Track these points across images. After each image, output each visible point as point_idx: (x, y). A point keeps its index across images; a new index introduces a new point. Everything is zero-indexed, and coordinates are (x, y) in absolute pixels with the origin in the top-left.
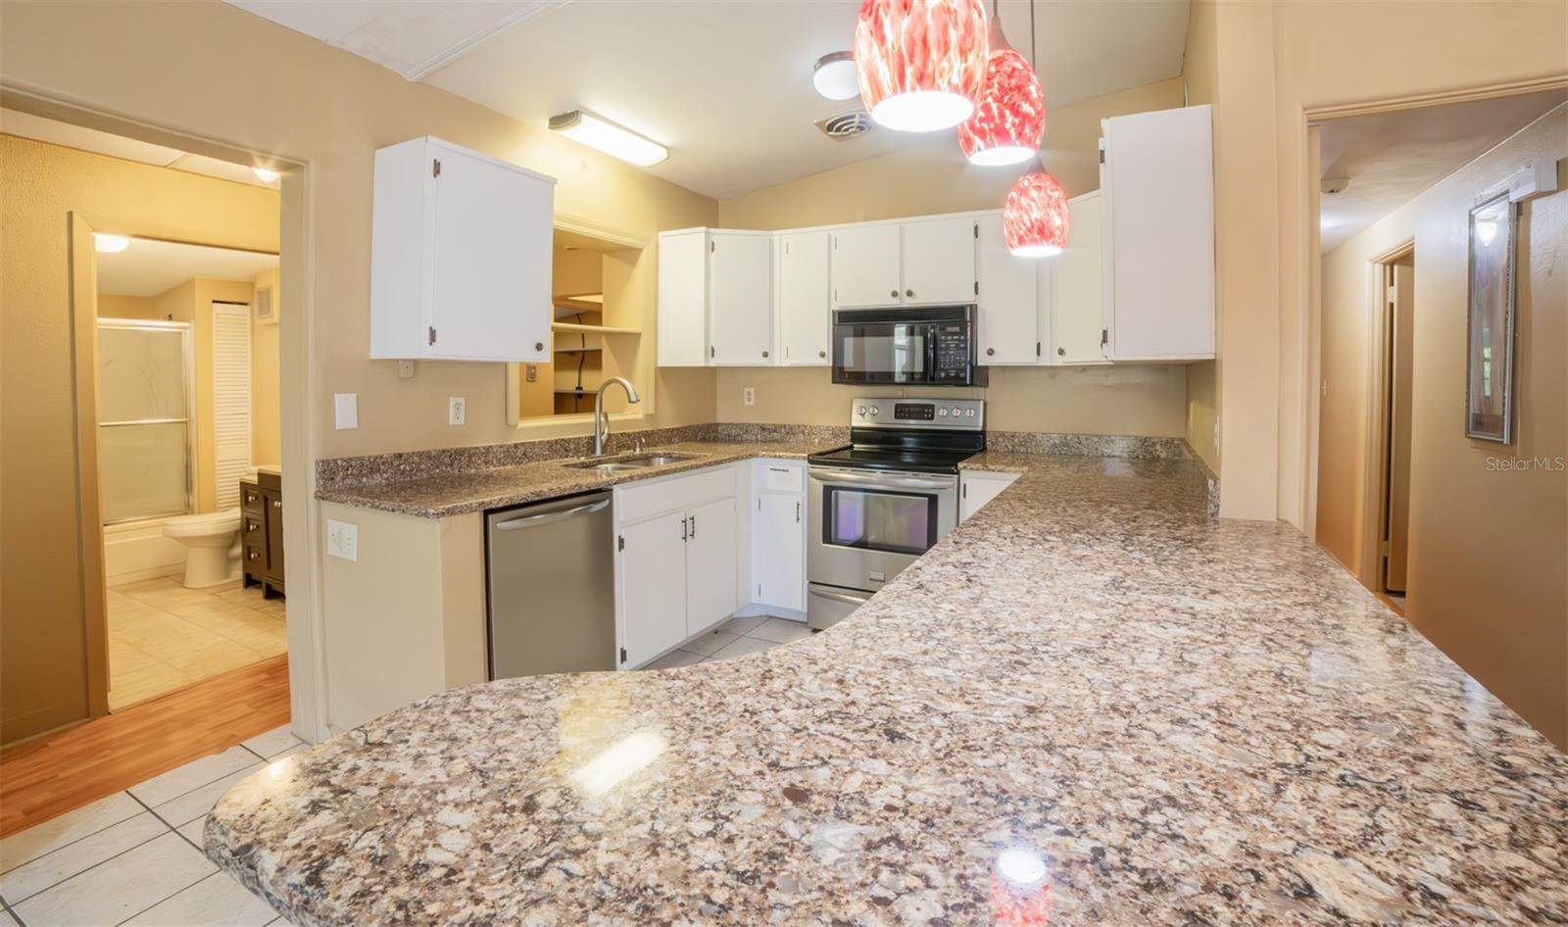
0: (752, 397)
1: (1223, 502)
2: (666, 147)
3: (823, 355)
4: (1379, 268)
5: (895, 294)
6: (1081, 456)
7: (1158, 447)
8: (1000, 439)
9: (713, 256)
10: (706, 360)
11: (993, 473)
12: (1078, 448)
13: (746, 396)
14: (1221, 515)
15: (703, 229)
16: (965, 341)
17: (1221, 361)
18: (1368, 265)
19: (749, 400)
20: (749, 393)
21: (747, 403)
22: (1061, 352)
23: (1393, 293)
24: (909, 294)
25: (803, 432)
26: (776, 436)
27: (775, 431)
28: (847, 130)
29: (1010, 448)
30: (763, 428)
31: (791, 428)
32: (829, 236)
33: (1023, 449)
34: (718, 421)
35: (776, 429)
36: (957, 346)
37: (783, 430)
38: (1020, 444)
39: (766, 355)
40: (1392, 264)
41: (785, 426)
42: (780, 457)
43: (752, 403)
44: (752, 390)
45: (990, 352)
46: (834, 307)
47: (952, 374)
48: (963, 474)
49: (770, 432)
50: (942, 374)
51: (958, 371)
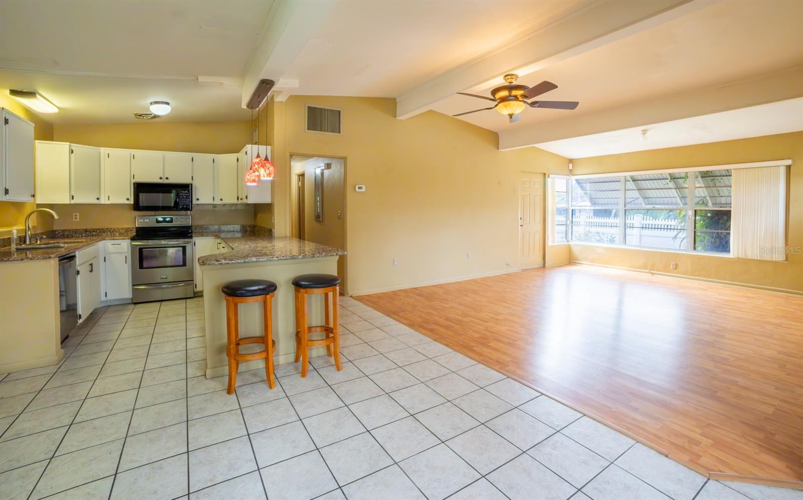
0: (78, 217)
1: (276, 234)
2: (58, 107)
3: (128, 199)
4: (297, 176)
5: (161, 178)
7: (247, 227)
8: (197, 228)
9: (72, 155)
10: (70, 201)
11: (205, 237)
13: (74, 217)
14: (275, 236)
15: (69, 143)
16: (189, 196)
17: (274, 204)
18: (294, 175)
19: (76, 218)
20: (76, 215)
21: (74, 220)
22: (221, 200)
23: (300, 185)
24: (167, 178)
25: (110, 231)
27: (93, 231)
28: (146, 117)
29: (201, 231)
31: (103, 229)
32: (130, 153)
34: (55, 229)
36: (187, 198)
37: (98, 231)
38: (204, 230)
39: (98, 199)
40: (300, 176)
41: (99, 229)
42: (116, 239)
43: (78, 220)
44: (78, 214)
45: (198, 199)
46: (133, 181)
47: (185, 207)
48: (194, 238)
49: (90, 232)
50: (181, 207)
51: (187, 206)
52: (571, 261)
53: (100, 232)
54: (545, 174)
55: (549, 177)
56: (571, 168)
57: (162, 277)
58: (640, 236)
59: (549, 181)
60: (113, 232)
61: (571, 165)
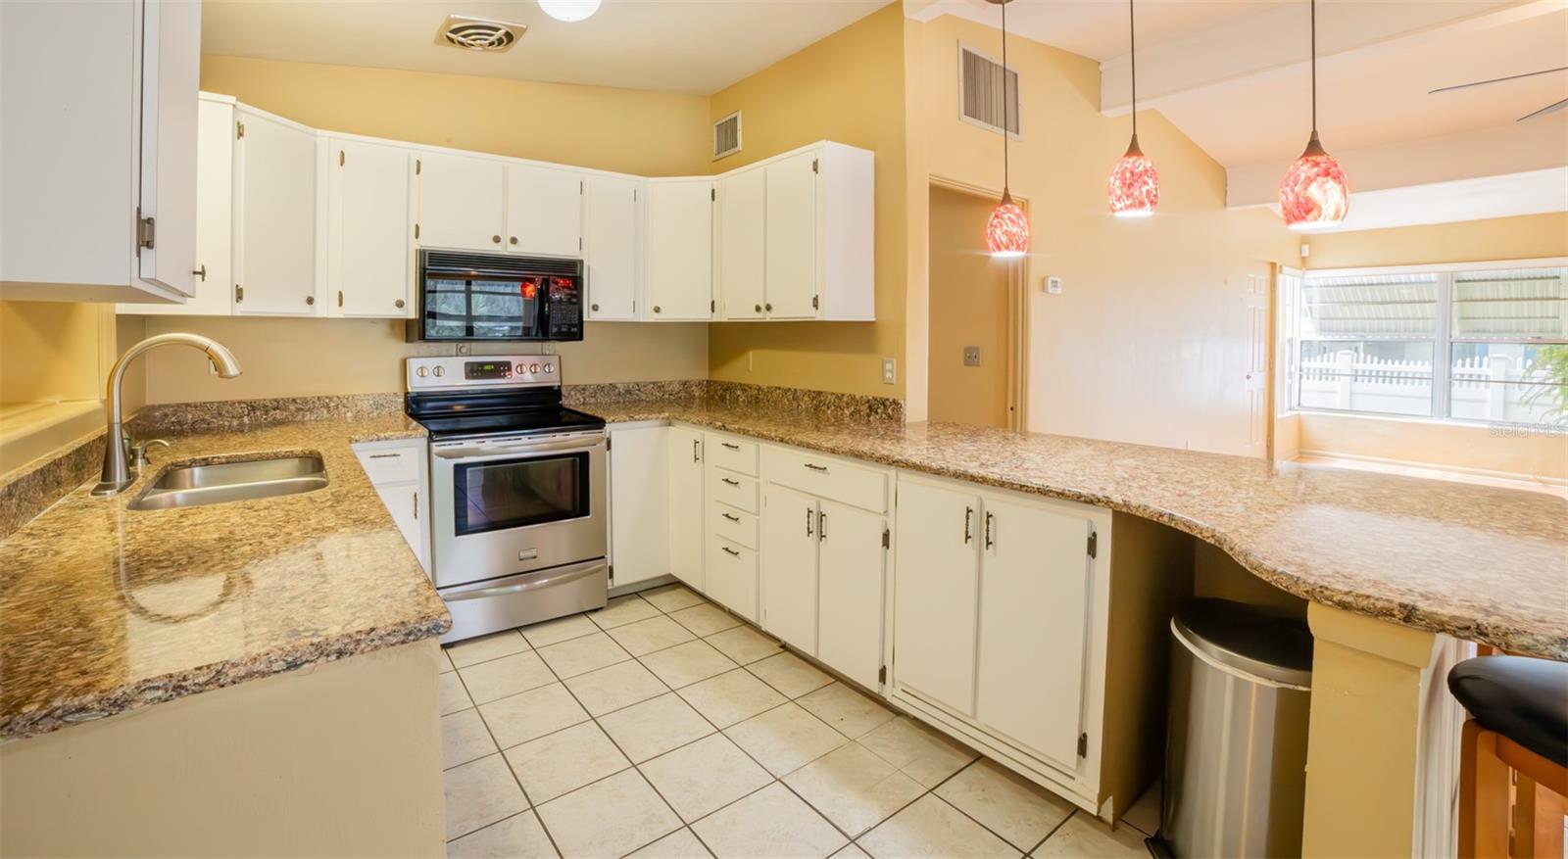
1: (909, 415)
3: (400, 304)
5: (497, 239)
6: (641, 401)
7: (694, 387)
8: (573, 393)
9: (242, 143)
10: (233, 307)
11: (638, 422)
12: (637, 395)
15: (233, 99)
16: (574, 296)
22: (656, 309)
24: (514, 241)
25: (328, 407)
26: (278, 415)
28: (474, 40)
29: (582, 400)
30: (252, 407)
31: (305, 401)
32: (409, 156)
33: (593, 400)
35: (278, 404)
36: (570, 302)
39: (309, 301)
41: (294, 400)
42: (386, 439)
45: (595, 308)
46: (416, 245)
47: (564, 330)
48: (608, 427)
49: (267, 412)
50: (555, 330)
51: (571, 326)
52: (1302, 450)
53: (299, 410)
54: (1273, 265)
55: (1281, 272)
56: (1306, 253)
57: (522, 555)
58: (1351, 394)
59: (1280, 277)
60: (337, 407)
61: (1306, 247)
